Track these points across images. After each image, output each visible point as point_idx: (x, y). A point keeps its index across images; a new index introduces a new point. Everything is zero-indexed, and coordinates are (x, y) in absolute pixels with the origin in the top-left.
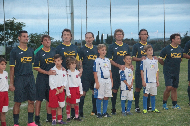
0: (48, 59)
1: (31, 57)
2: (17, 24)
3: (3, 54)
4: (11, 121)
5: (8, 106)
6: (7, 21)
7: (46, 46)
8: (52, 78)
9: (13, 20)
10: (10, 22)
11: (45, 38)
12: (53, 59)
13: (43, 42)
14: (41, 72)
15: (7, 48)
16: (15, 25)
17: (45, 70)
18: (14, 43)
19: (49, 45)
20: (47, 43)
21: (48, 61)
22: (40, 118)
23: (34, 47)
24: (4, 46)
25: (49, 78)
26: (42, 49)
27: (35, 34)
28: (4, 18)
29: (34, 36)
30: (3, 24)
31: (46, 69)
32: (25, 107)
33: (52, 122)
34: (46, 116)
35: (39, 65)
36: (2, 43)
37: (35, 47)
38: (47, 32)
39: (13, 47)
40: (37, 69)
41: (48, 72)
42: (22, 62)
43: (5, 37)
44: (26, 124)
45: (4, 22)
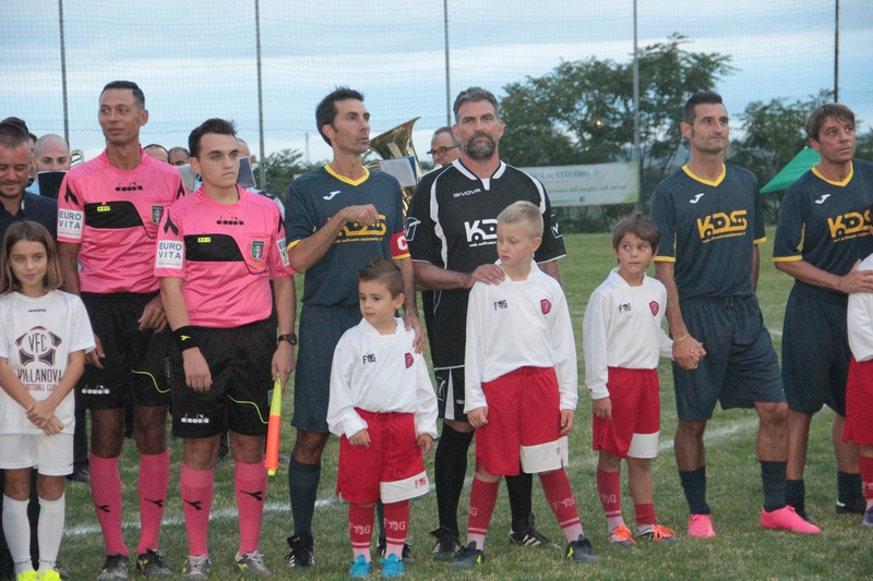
0: (840, 218)
1: (744, 212)
2: (689, 62)
3: (629, 202)
4: (674, 502)
5: (657, 433)
6: (648, 48)
7: (832, 157)
8: (860, 308)
9: (675, 44)
10: (661, 53)
11: (830, 123)
12: (868, 219)
13: (818, 141)
14: (809, 279)
15: (645, 173)
16: (682, 67)
17: (828, 271)
18: (676, 149)
19: (846, 153)
20: (839, 146)
21: (843, 226)
22: (808, 493)
23: (766, 165)
24: (631, 163)
25: (845, 305)
26: (814, 170)
27: (774, 102)
28: (635, 38)
29: (768, 112)
30: (630, 68)
31: (831, 265)
32: (732, 439)
33: (863, 513)
34: (833, 482)
35: (800, 247)
36: (625, 152)
37: (770, 163)
38: (829, 94)
39: (670, 169)
40: (788, 264)
41: (843, 278)
42: (702, 236)
43: (636, 123)
44: (741, 515)
45: (635, 54)
